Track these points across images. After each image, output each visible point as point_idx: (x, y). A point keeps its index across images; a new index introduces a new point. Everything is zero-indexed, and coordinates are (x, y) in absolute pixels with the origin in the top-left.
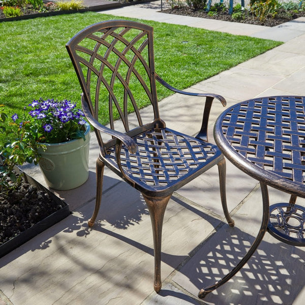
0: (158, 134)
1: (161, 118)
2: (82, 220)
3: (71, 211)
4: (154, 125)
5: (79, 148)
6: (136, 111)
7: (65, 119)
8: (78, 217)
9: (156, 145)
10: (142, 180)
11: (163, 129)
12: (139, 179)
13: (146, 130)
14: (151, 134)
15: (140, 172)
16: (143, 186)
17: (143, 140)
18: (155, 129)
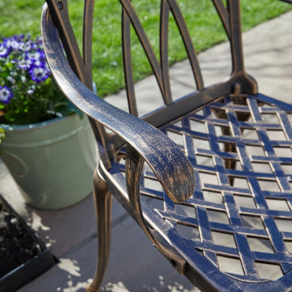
0: (240, 108)
1: (248, 72)
2: (76, 280)
3: (57, 256)
4: (230, 87)
5: (74, 132)
6: (191, 56)
7: (40, 75)
8: (67, 273)
9: (237, 136)
10: (204, 252)
11: (252, 96)
12: (195, 247)
13: (211, 99)
14: (223, 108)
15: (198, 219)
16: (209, 276)
17: (204, 123)
18: (232, 95)
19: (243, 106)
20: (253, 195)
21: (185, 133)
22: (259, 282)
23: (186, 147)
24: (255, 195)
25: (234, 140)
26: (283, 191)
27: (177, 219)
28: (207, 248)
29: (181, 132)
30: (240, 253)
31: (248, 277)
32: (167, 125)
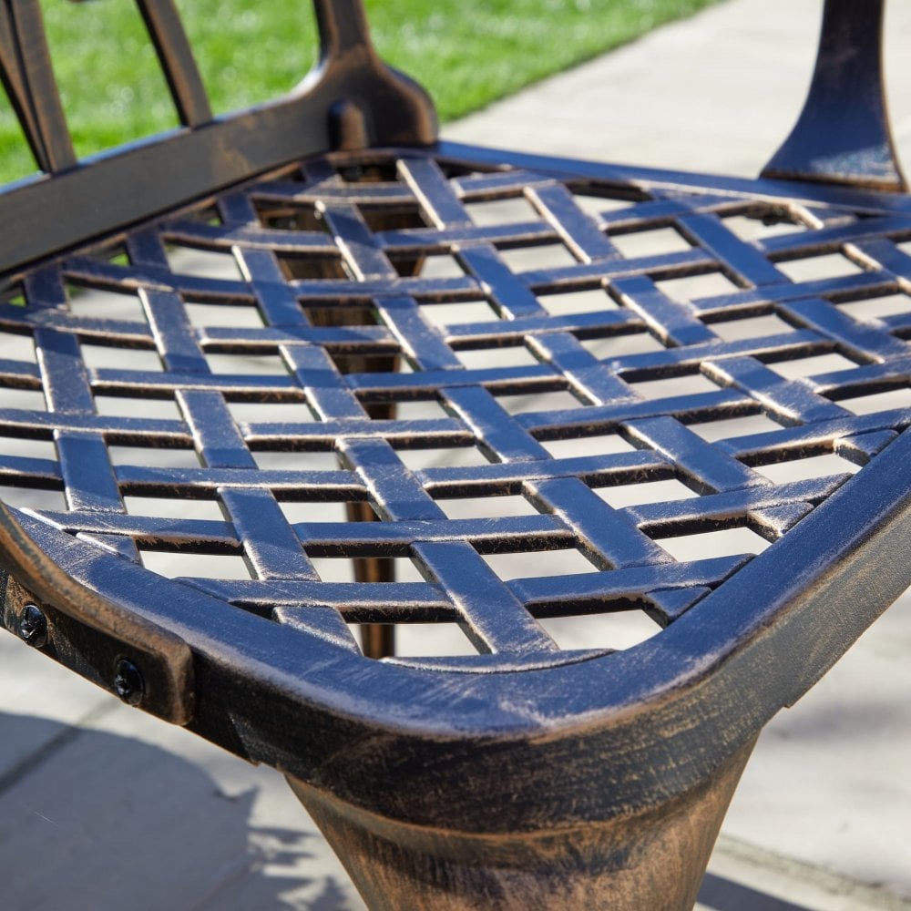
9: (376, 277)
10: (278, 610)
11: (418, 153)
12: (231, 600)
13: (246, 170)
14: (301, 197)
15: (236, 521)
16: (313, 678)
17: (227, 250)
18: (333, 157)
19: (384, 185)
20: (478, 433)
21: (147, 284)
22: (563, 661)
23: (154, 328)
24: (483, 431)
25: (363, 288)
26: (598, 403)
27: (134, 528)
28: (289, 597)
29: (129, 282)
30: (451, 595)
31: (504, 657)
32: (59, 260)
